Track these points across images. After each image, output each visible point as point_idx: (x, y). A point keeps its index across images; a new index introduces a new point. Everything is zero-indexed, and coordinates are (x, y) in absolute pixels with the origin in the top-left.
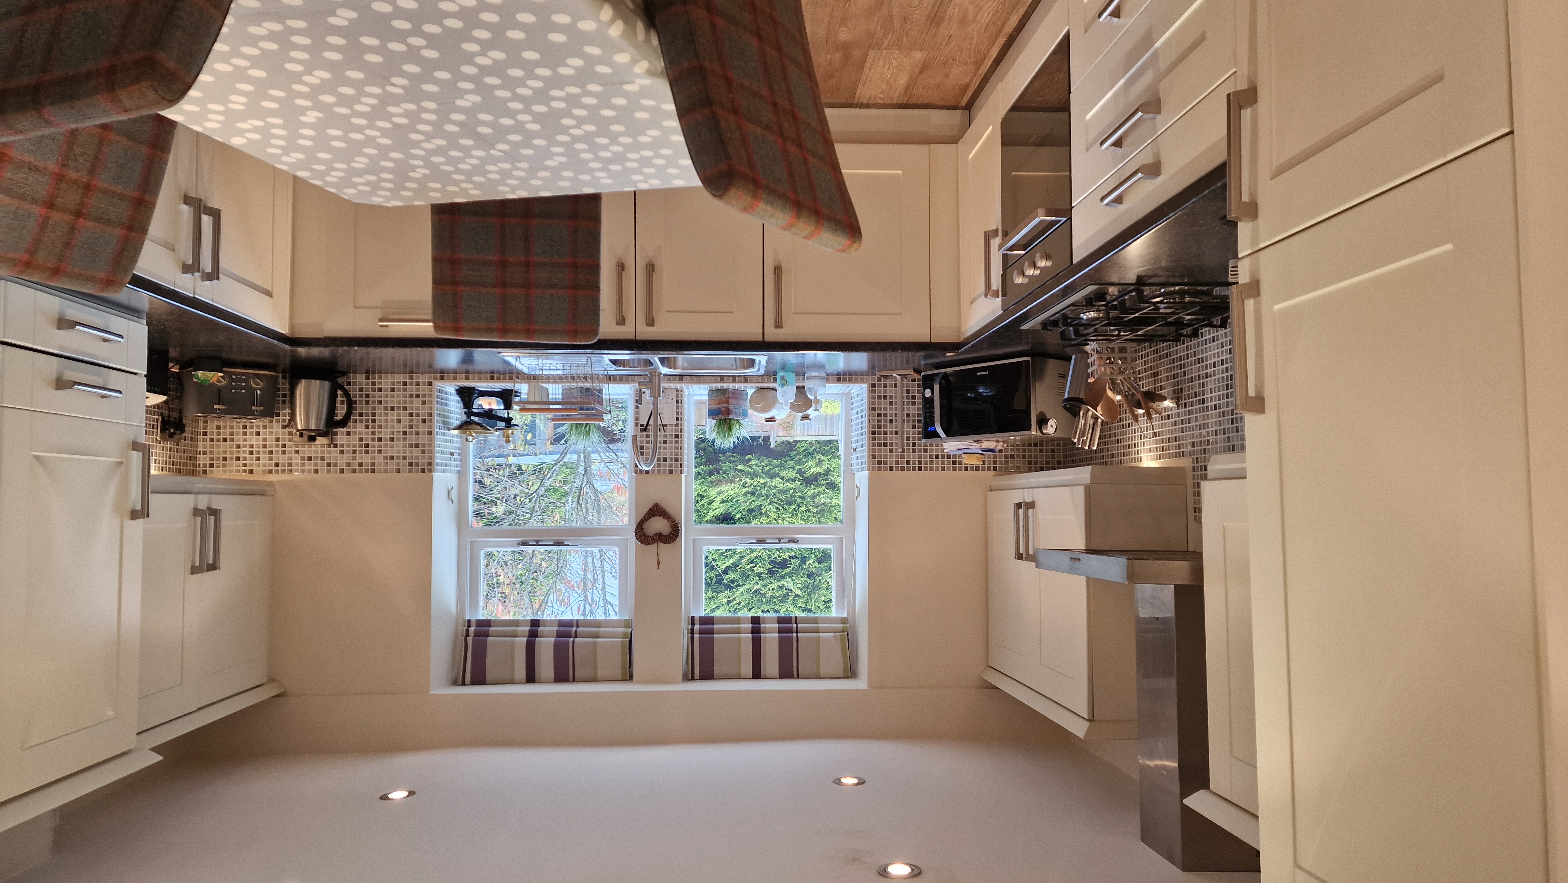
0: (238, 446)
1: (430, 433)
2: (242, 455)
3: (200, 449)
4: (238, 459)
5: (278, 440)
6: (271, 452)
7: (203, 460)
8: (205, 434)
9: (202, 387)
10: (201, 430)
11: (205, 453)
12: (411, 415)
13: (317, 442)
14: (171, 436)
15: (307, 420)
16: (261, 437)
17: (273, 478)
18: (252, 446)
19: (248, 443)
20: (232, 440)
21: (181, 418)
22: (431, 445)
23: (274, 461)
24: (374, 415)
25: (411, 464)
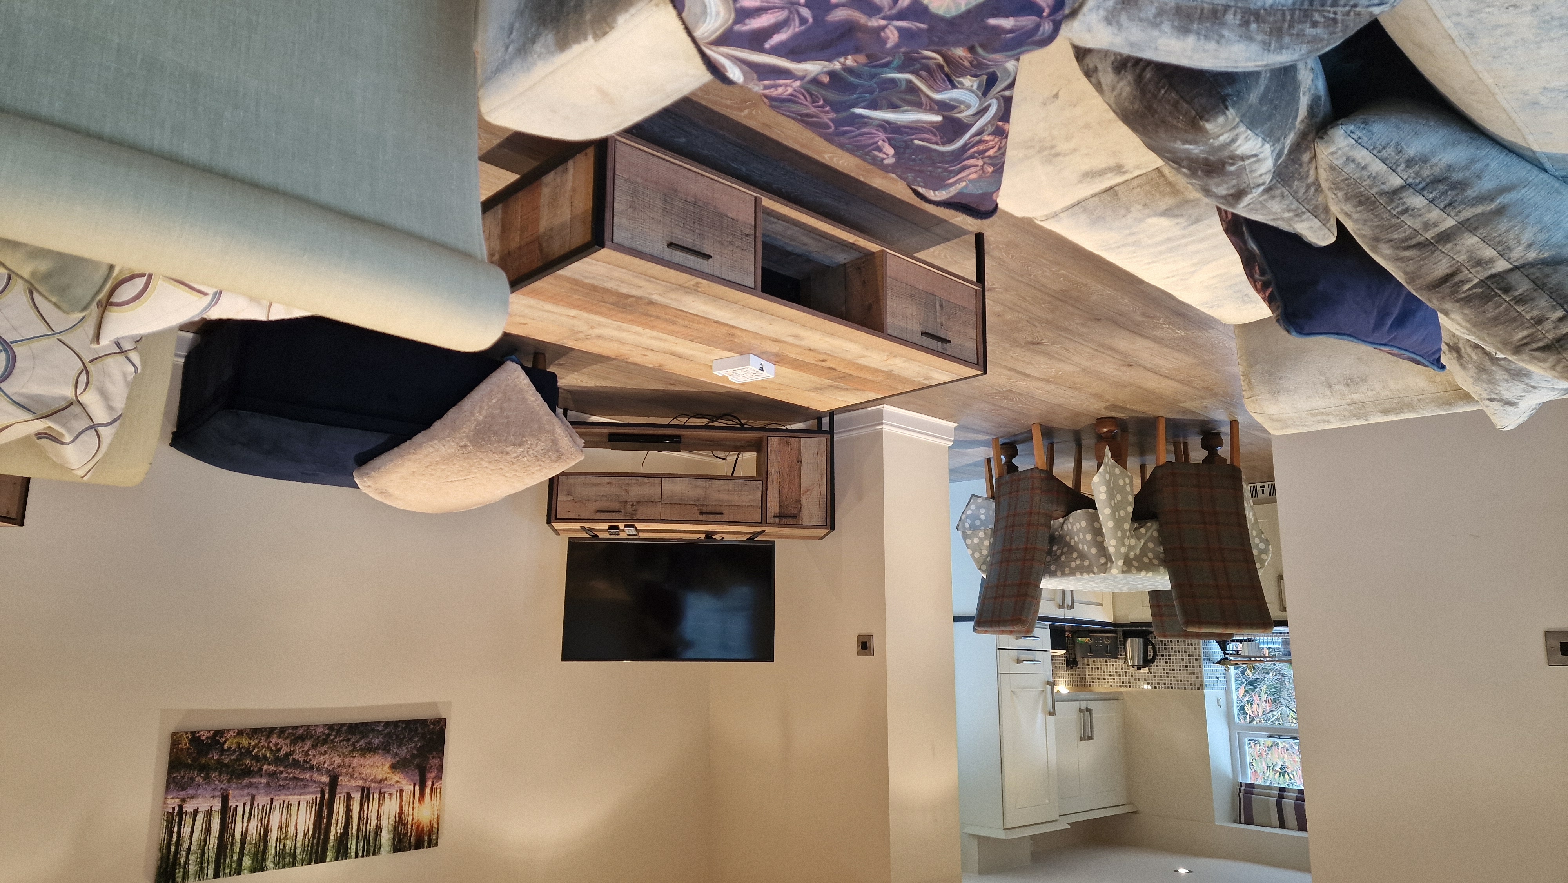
0: (1104, 672)
1: (1200, 667)
2: (1106, 677)
3: (1087, 673)
4: (1105, 679)
5: (1122, 669)
6: (1120, 676)
7: (1089, 679)
8: (1089, 665)
9: (1082, 644)
10: (1087, 663)
11: (1089, 675)
12: (1189, 656)
13: (1142, 671)
14: (1072, 668)
15: (1133, 661)
16: (1115, 667)
17: (1122, 690)
18: (1110, 672)
19: (1109, 670)
20: (1101, 668)
21: (1075, 658)
22: (1201, 674)
23: (1122, 681)
24: (1169, 655)
25: (1191, 685)
